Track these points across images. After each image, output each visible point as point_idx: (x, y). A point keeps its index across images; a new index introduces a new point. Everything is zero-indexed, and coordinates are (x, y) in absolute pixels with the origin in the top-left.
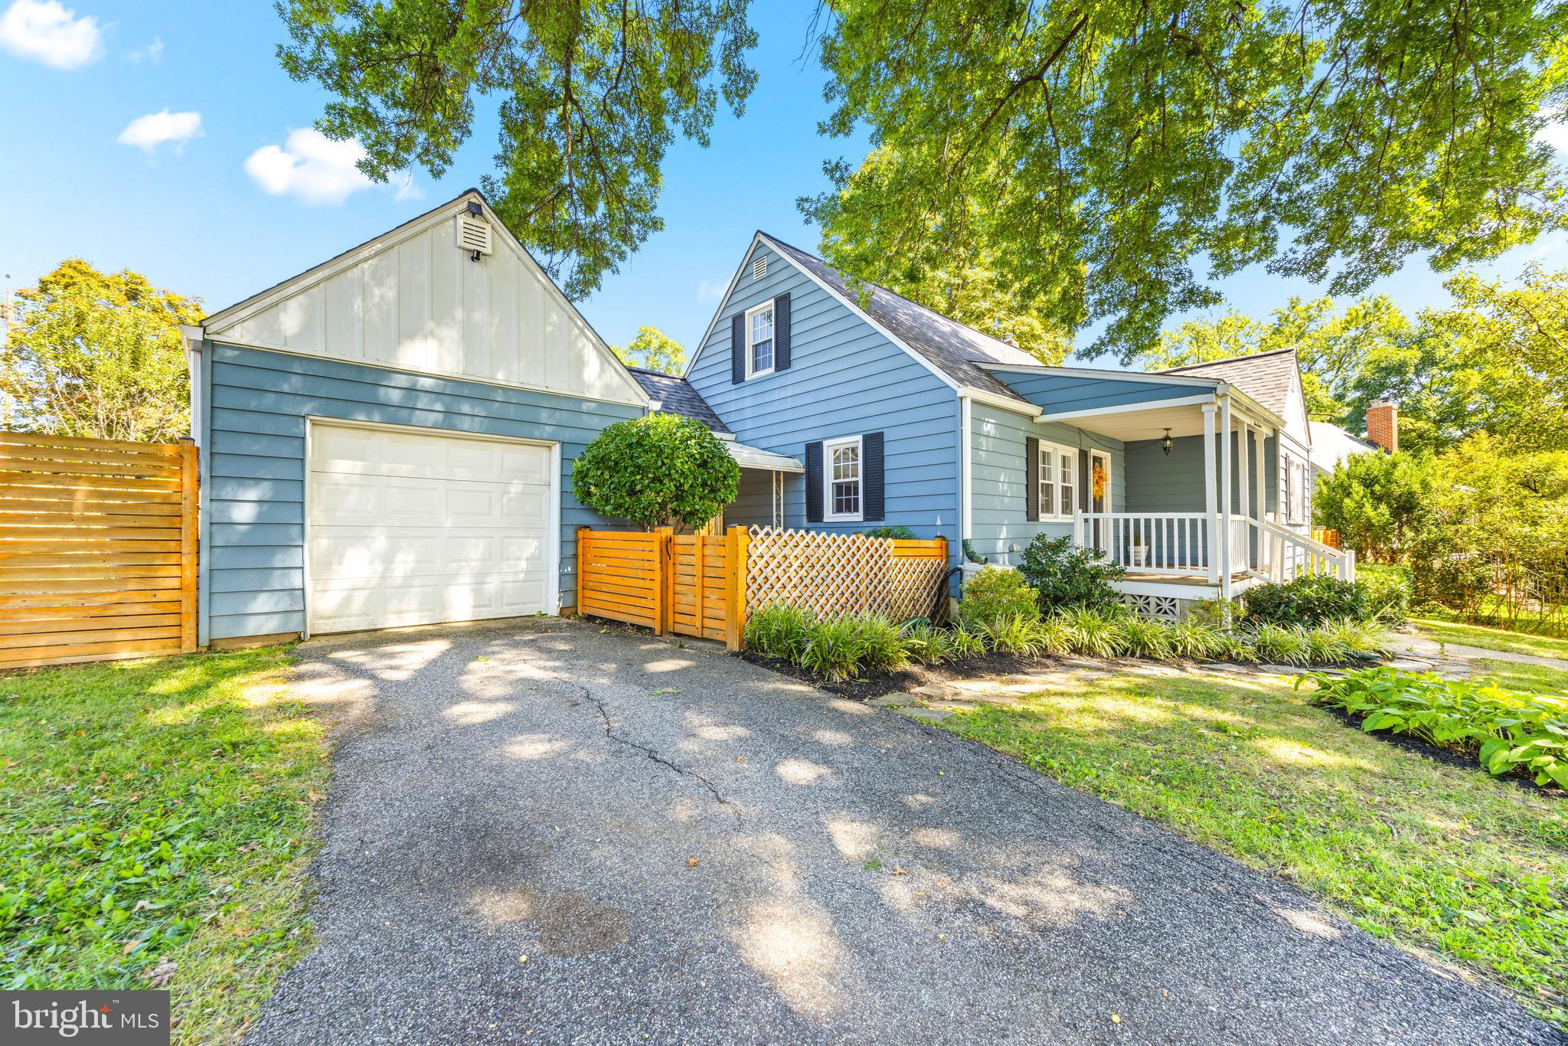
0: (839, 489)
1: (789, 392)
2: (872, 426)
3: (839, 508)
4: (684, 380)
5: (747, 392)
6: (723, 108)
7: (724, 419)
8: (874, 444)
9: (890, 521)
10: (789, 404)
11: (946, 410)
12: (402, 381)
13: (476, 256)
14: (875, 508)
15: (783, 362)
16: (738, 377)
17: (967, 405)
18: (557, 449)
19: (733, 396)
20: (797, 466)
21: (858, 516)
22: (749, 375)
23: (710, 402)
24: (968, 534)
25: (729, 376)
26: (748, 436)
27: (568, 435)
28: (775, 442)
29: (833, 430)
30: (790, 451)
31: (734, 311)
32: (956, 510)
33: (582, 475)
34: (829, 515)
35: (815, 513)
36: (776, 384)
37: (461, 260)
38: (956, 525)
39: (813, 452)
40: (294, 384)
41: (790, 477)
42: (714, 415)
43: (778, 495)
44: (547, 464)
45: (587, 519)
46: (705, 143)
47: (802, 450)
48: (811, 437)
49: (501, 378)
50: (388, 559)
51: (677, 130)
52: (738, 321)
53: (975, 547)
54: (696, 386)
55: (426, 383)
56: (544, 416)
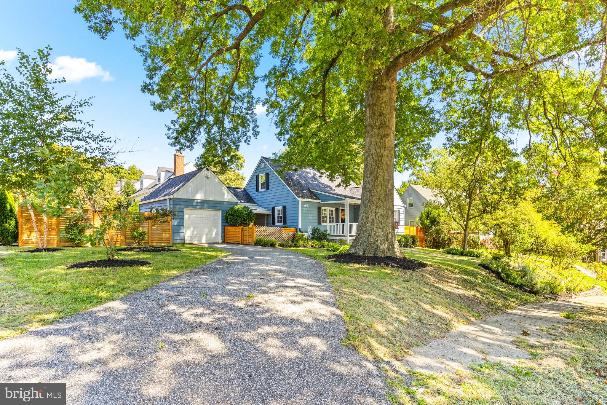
0: (278, 217)
1: (269, 195)
2: (284, 205)
3: (279, 222)
4: (244, 189)
5: (260, 194)
6: (253, 138)
7: (254, 200)
8: (285, 208)
9: (288, 224)
10: (269, 198)
11: (296, 203)
12: (196, 201)
13: (208, 178)
14: (285, 222)
15: (267, 188)
16: (257, 190)
17: (300, 203)
18: (221, 211)
19: (256, 195)
20: (270, 212)
21: (282, 224)
22: (260, 190)
23: (251, 195)
24: (300, 227)
25: (255, 190)
26: (260, 204)
27: (224, 208)
28: (266, 206)
29: (277, 205)
30: (269, 209)
31: (257, 174)
32: (298, 223)
33: (226, 216)
34: (277, 223)
35: (274, 223)
36: (265, 193)
37: (205, 178)
38: (298, 225)
39: (273, 209)
40: (181, 203)
41: (269, 215)
42: (252, 199)
43: (266, 220)
44: (219, 214)
45: (226, 224)
46: (249, 144)
47: (271, 209)
48: (273, 206)
49: (211, 199)
50: (193, 231)
51: (243, 140)
52: (257, 177)
53: (302, 230)
54: (247, 191)
55: (199, 201)
56: (218, 205)
